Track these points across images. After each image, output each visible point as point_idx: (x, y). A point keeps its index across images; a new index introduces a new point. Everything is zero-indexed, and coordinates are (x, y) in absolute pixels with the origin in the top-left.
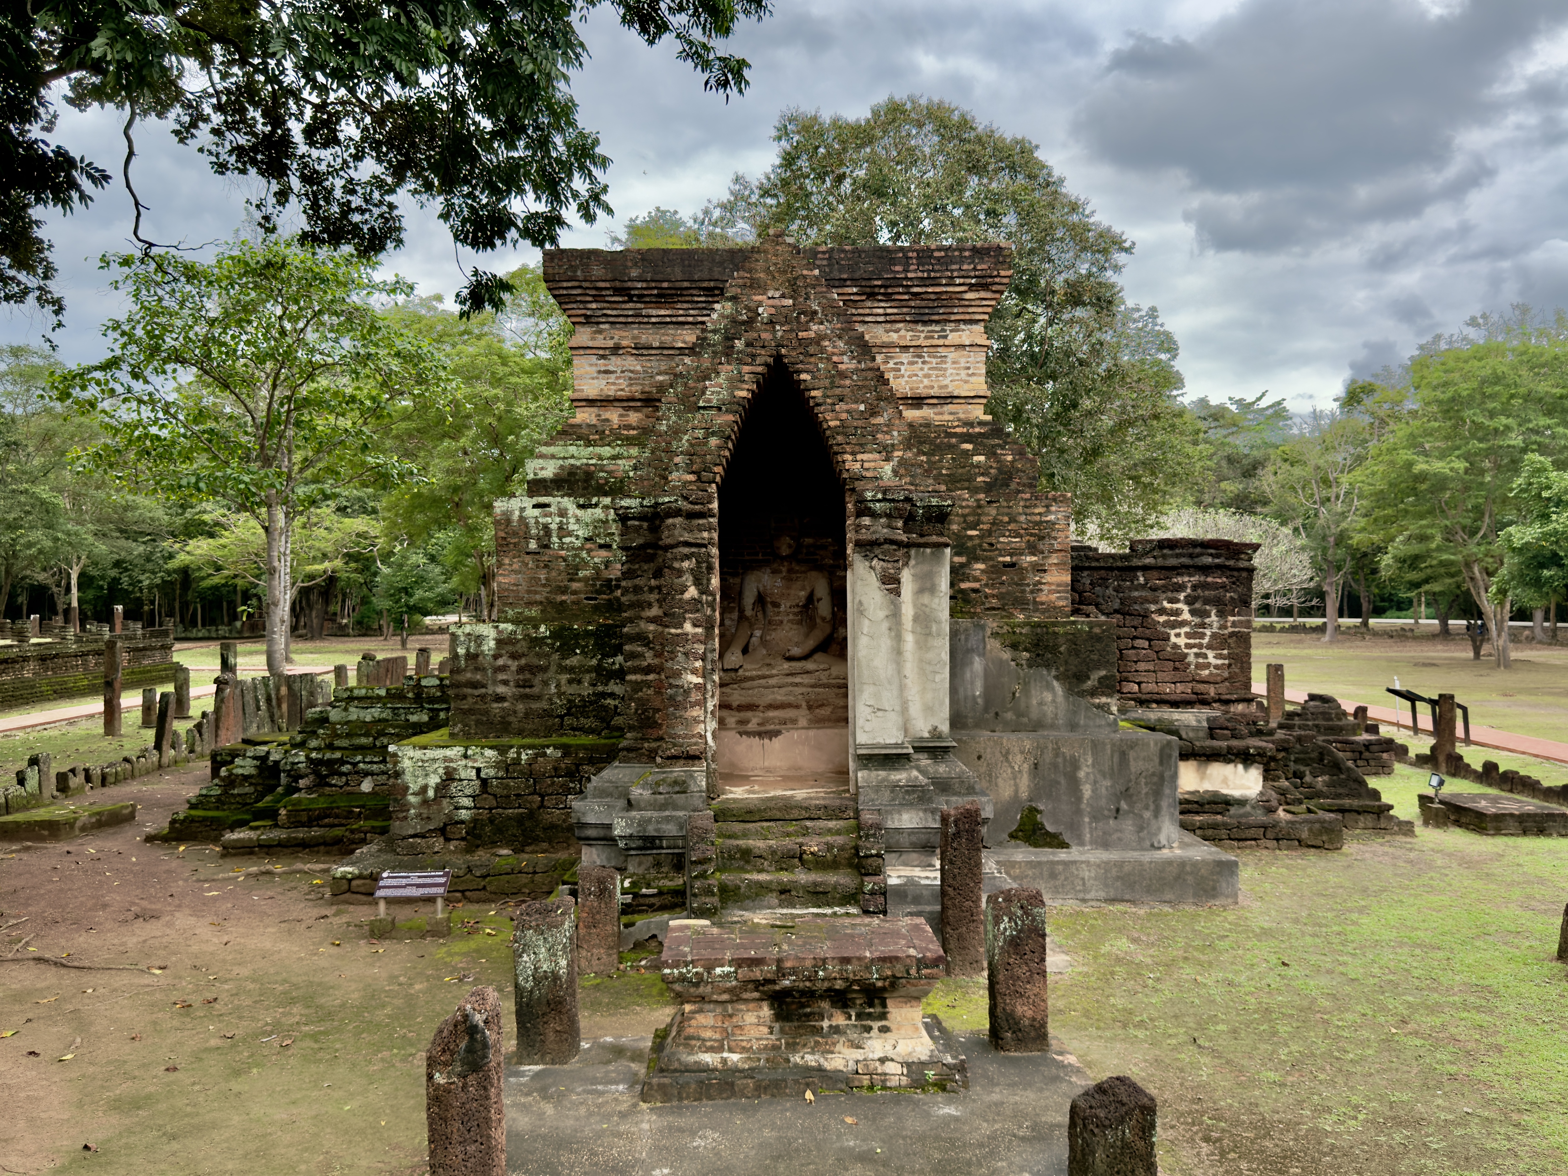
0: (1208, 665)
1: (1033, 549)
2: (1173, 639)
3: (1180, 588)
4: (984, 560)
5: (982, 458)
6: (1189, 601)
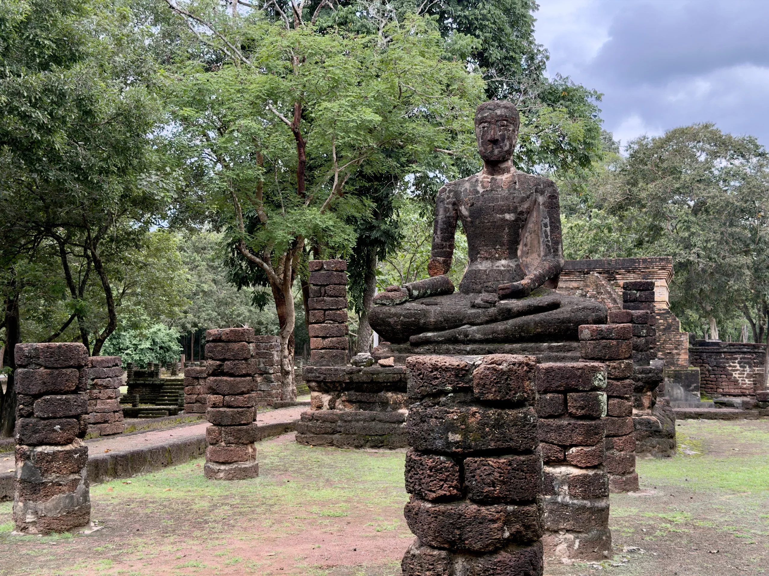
0: (745, 384)
1: (676, 348)
2: (734, 375)
3: (736, 359)
4: (662, 351)
5: (662, 321)
6: (739, 363)
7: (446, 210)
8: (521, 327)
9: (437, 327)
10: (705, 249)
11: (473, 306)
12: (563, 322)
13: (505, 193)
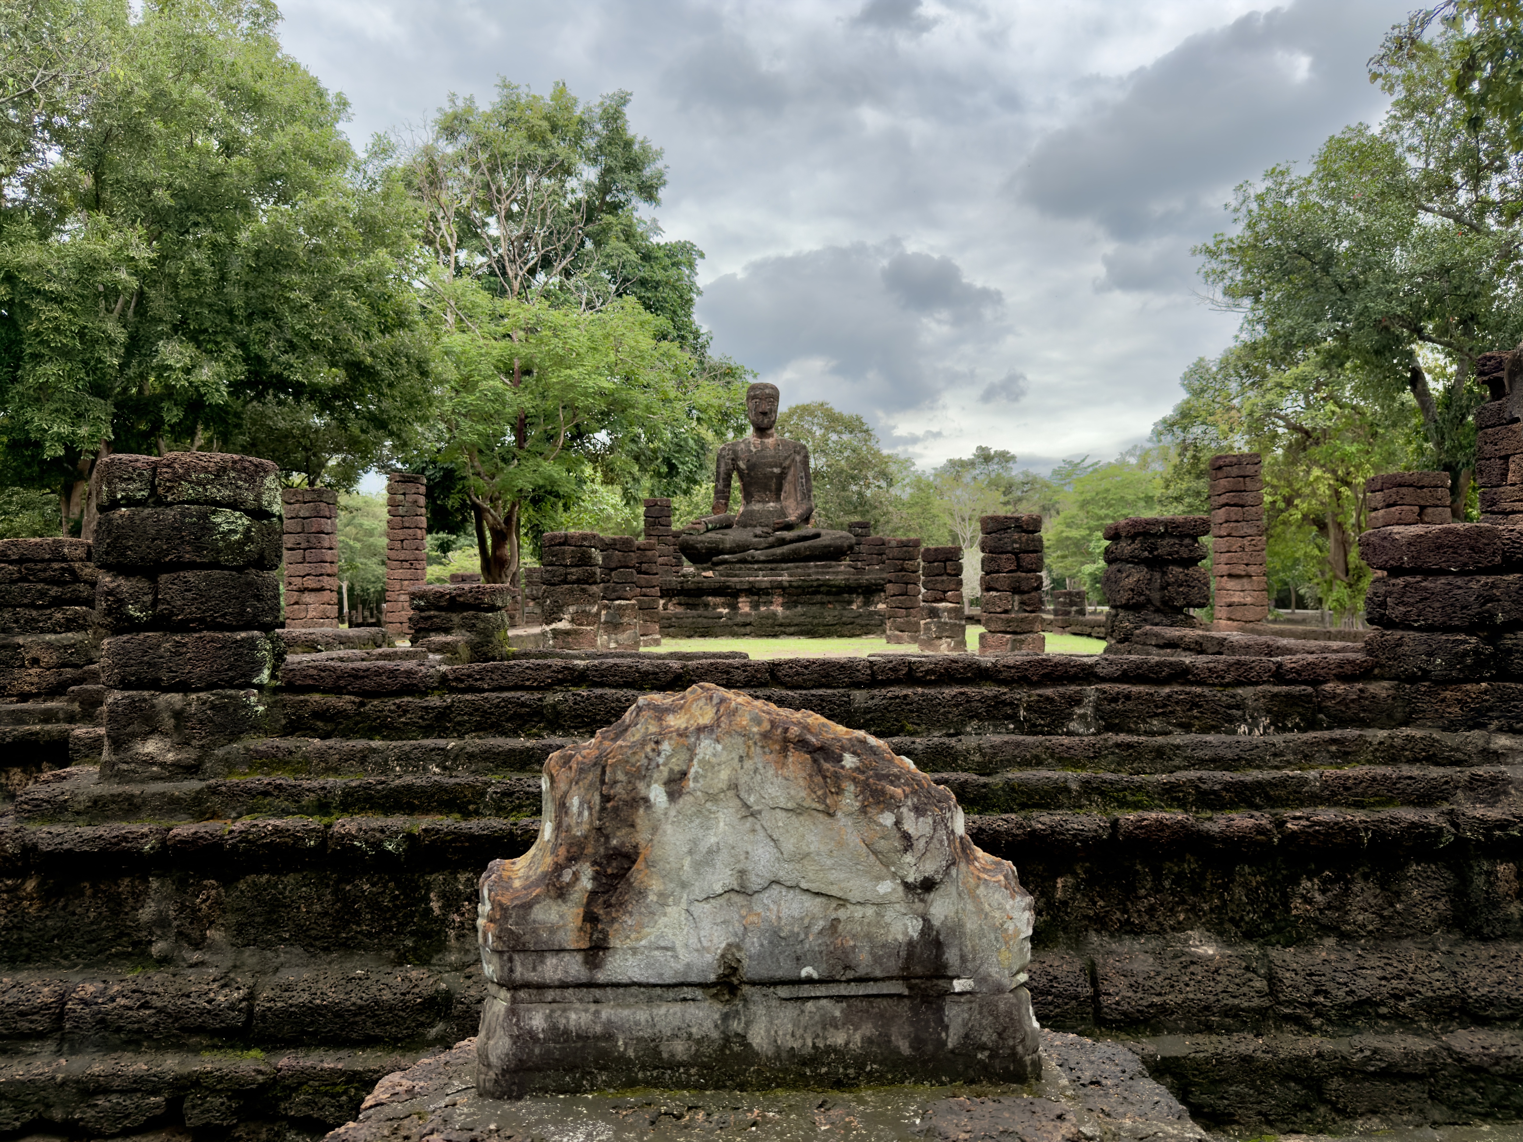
7: (726, 464)
8: (794, 552)
9: (731, 552)
10: (824, 509)
11: (756, 536)
12: (826, 547)
13: (773, 452)
